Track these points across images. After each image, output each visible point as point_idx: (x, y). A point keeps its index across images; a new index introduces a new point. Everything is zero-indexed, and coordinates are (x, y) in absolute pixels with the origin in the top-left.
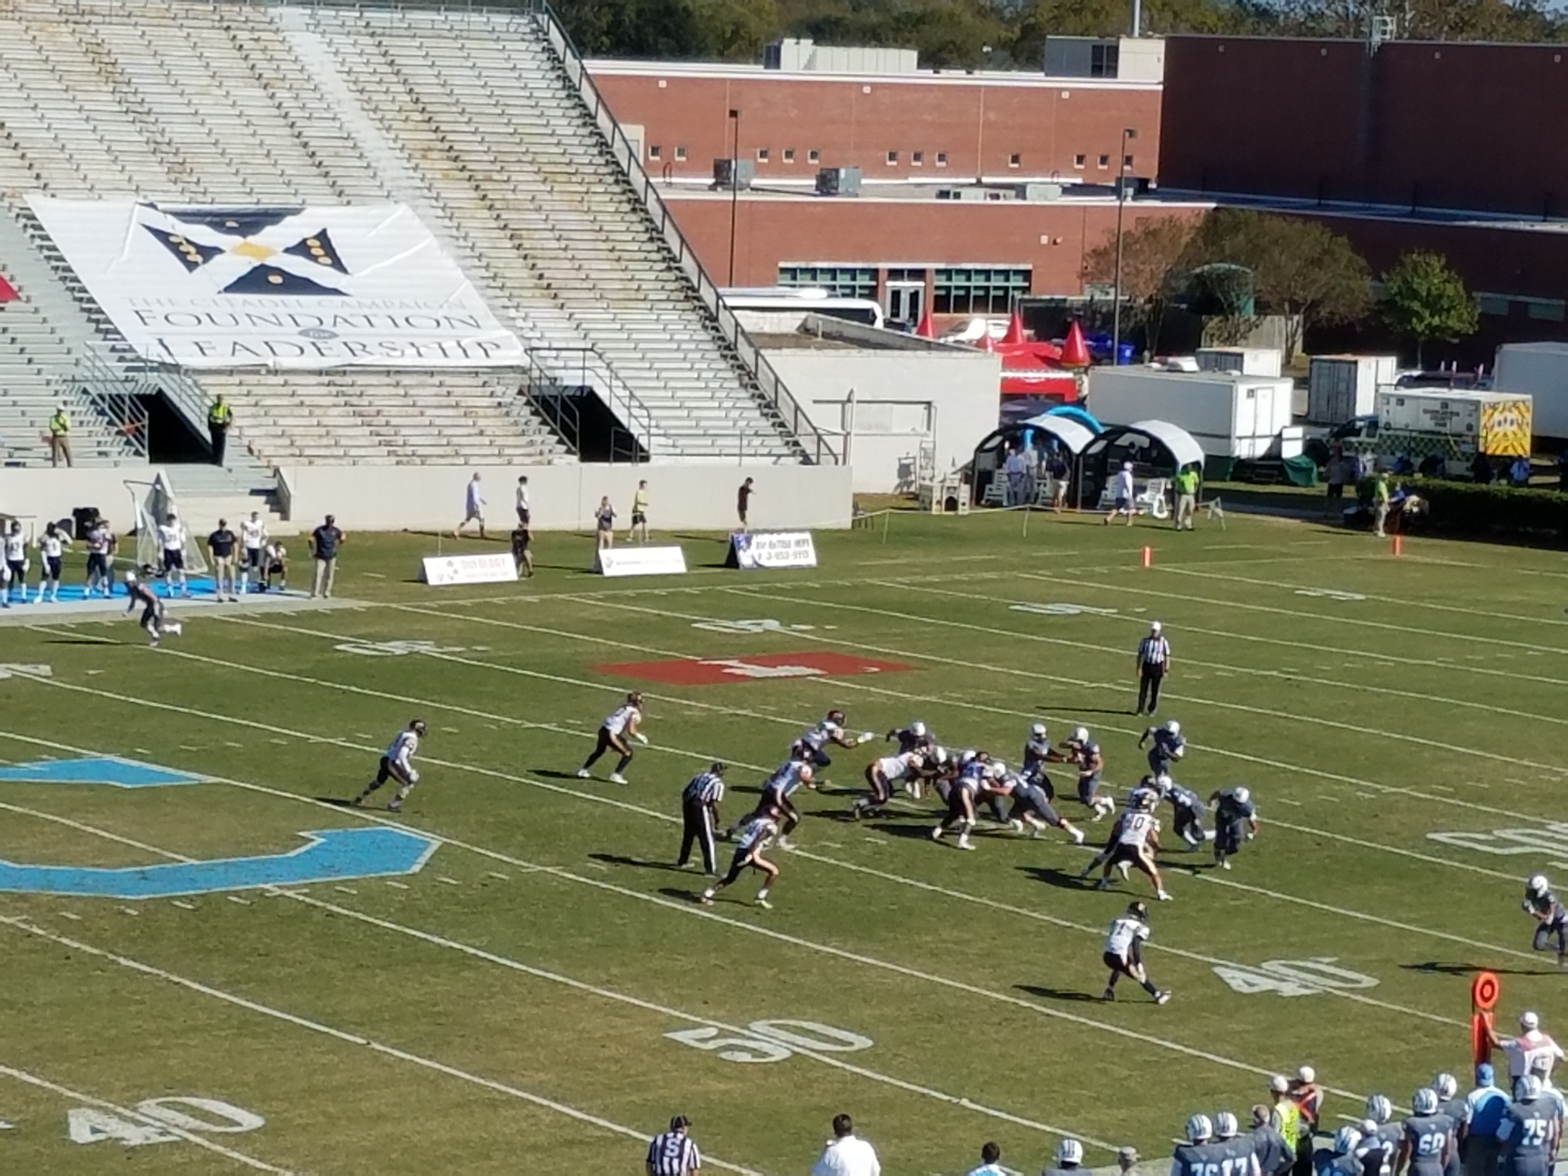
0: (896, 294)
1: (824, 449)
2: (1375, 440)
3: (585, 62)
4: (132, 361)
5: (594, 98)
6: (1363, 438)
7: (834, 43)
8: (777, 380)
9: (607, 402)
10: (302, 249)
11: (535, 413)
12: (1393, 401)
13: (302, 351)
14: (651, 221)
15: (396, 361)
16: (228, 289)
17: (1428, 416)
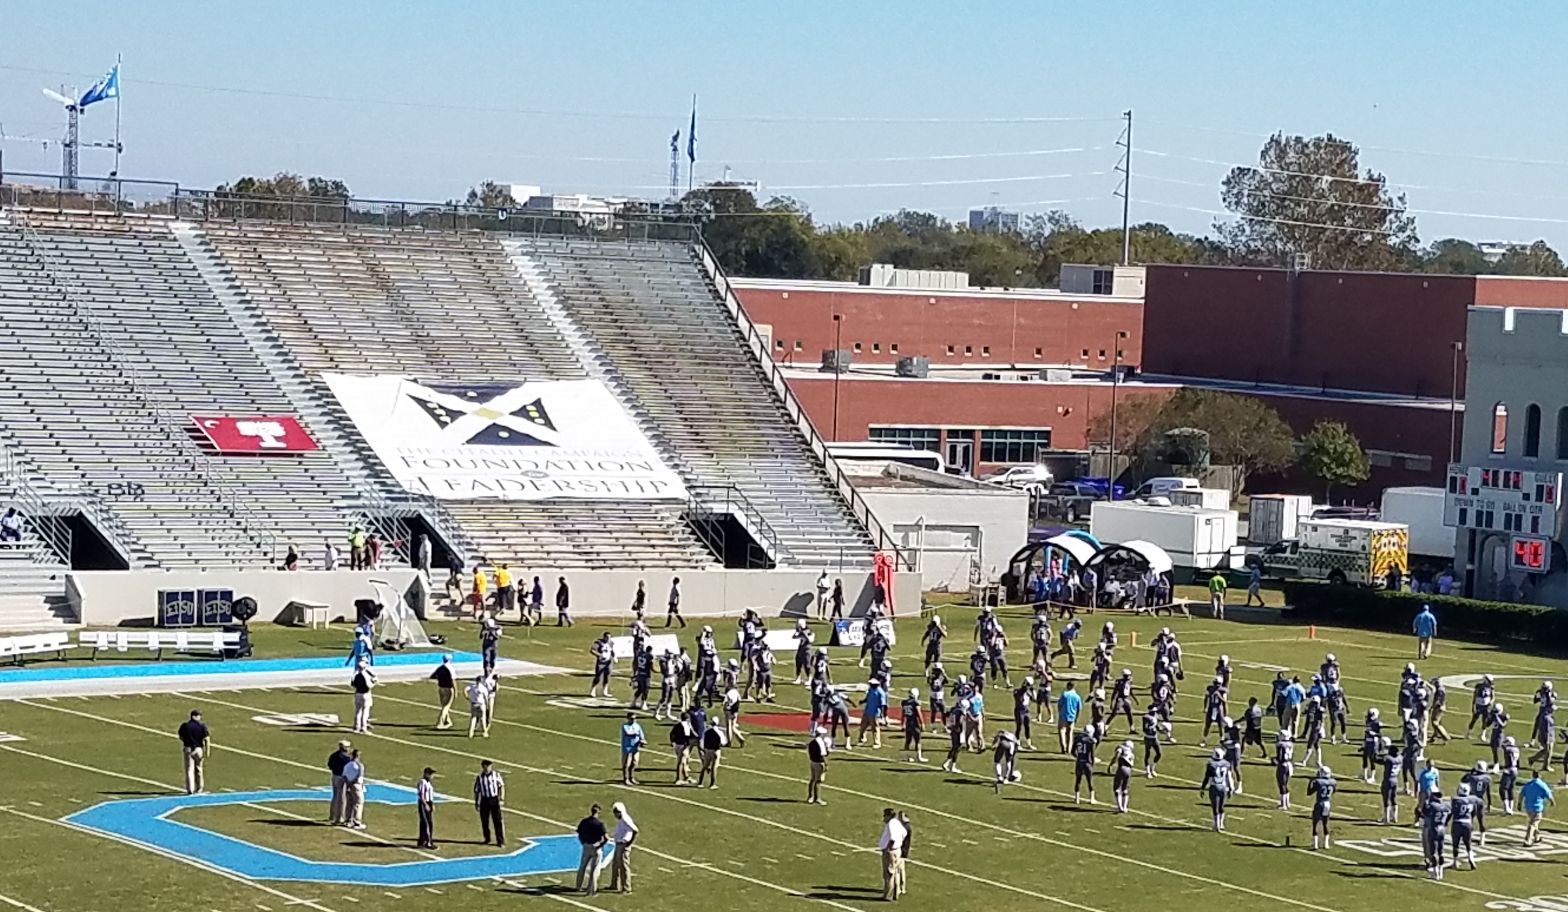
0: (953, 449)
1: (901, 561)
2: (1297, 556)
3: (729, 279)
4: (400, 493)
5: (736, 306)
6: (1288, 554)
7: (908, 266)
8: (868, 511)
9: (745, 526)
10: (522, 412)
11: (693, 533)
12: (1309, 528)
13: (523, 487)
14: (776, 394)
15: (591, 494)
16: (468, 442)
17: (1334, 539)
